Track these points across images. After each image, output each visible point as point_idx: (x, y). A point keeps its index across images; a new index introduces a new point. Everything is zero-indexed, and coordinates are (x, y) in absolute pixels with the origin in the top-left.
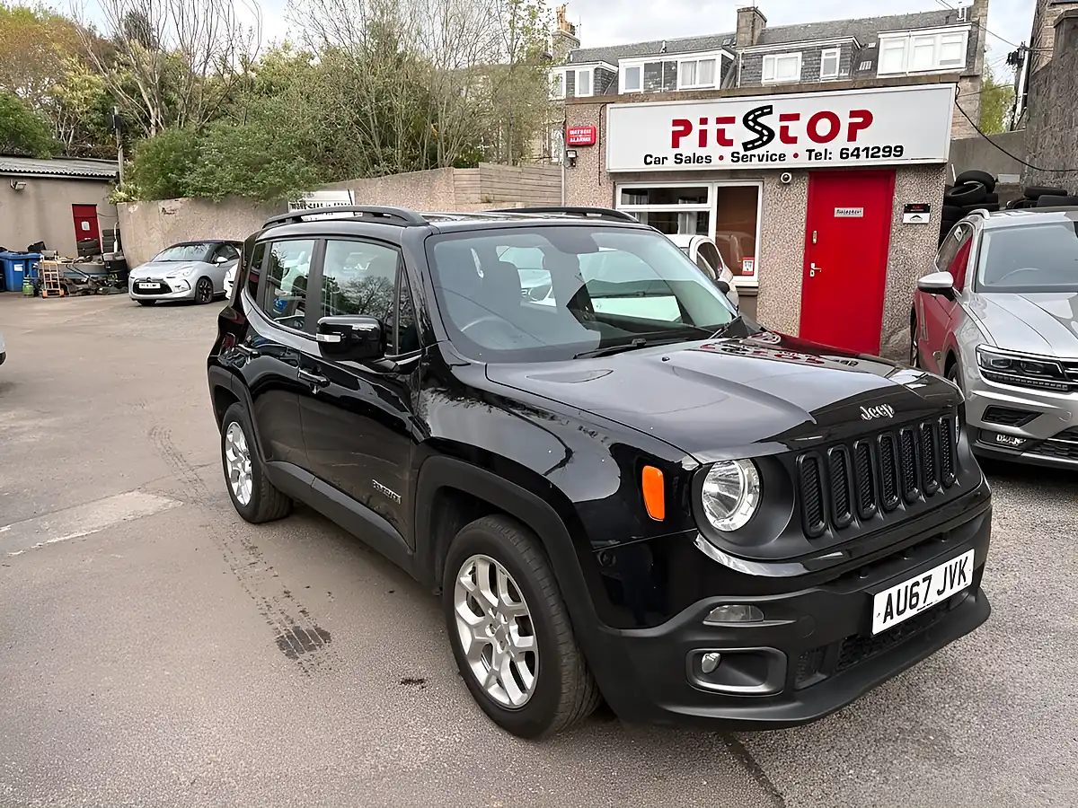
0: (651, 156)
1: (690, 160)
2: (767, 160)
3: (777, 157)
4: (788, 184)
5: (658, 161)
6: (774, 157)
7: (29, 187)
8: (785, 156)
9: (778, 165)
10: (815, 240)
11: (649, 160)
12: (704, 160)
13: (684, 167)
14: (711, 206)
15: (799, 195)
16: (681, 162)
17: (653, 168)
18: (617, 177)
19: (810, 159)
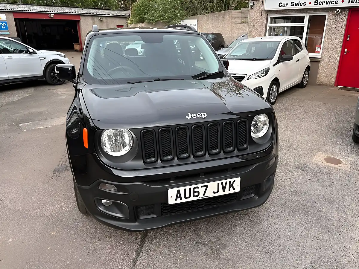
0: (282, 3)
1: (297, 4)
2: (330, 4)
3: (334, 2)
4: (339, 14)
5: (285, 5)
6: (333, 3)
7: (104, 19)
8: (338, 1)
9: (334, 6)
10: (348, 39)
11: (281, 5)
12: (303, 4)
13: (295, 7)
14: (305, 24)
15: (343, 19)
16: (293, 5)
17: (282, 8)
18: (268, 12)
19: (349, 3)
